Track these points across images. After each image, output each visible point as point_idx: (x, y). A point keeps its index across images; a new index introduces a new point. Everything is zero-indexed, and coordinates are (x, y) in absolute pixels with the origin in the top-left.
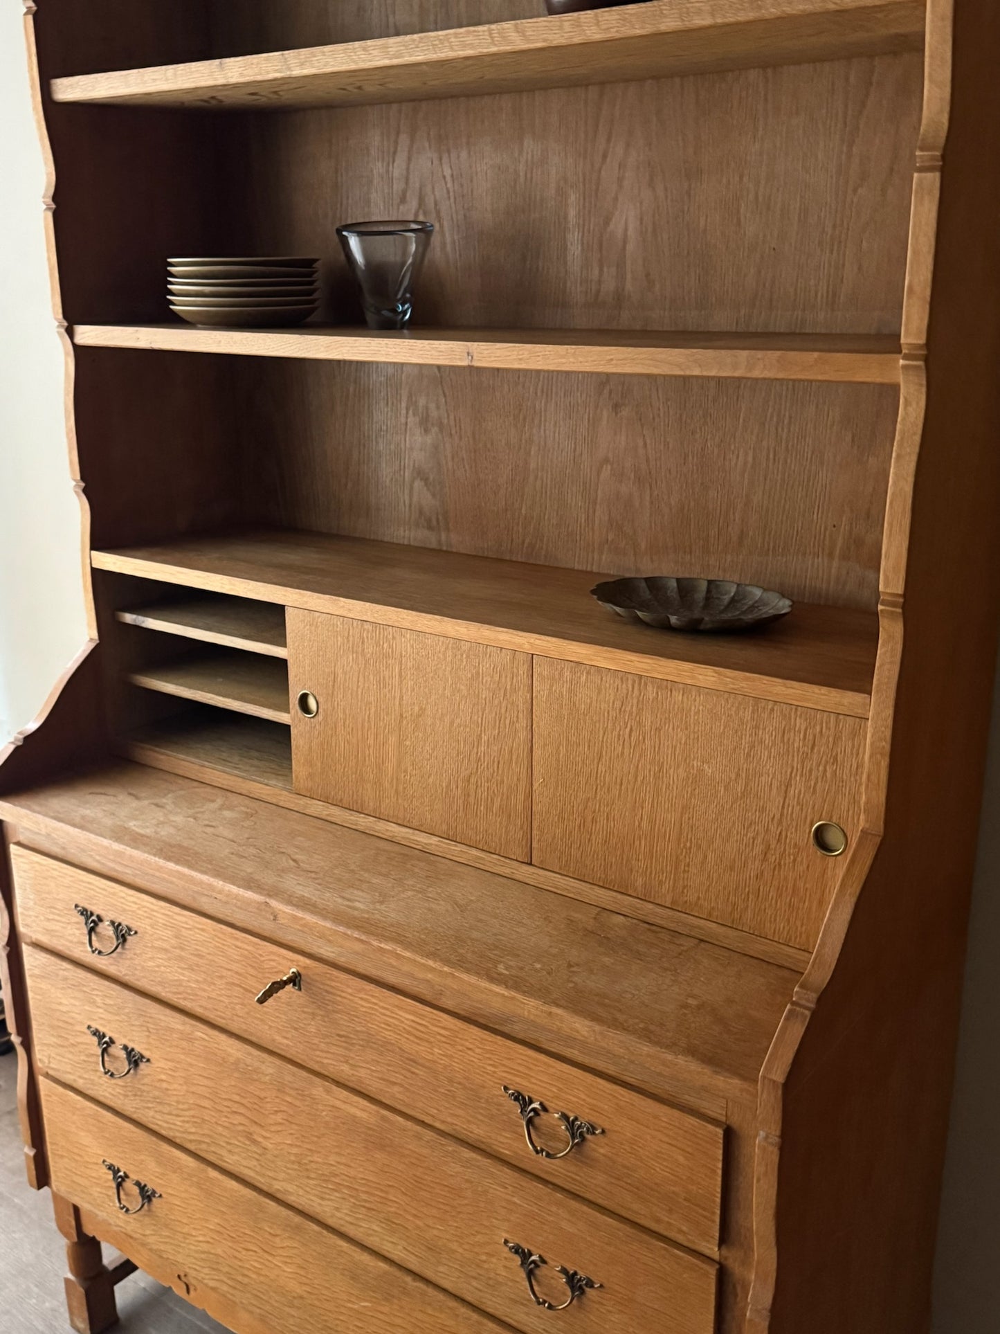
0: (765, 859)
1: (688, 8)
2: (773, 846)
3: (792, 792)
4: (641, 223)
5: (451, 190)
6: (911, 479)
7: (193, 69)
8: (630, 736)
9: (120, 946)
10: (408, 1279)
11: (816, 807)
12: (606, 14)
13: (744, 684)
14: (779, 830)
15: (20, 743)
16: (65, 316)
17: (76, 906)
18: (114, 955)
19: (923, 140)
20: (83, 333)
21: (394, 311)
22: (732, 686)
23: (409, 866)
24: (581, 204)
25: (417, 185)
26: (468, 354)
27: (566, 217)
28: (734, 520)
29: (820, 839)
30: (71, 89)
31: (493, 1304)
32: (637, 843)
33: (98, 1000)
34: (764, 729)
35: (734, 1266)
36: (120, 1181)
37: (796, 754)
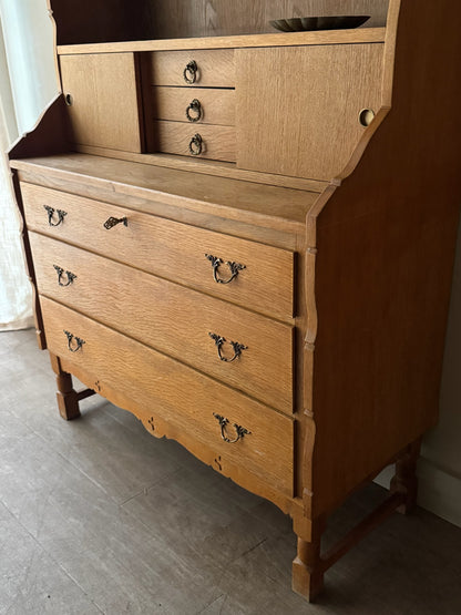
2: (341, 130)
3: (350, 96)
9: (62, 221)
10: (175, 362)
11: (361, 101)
14: (344, 120)
15: (25, 136)
17: (44, 205)
18: (59, 225)
31: (207, 367)
33: (56, 251)
35: (301, 327)
36: (70, 338)
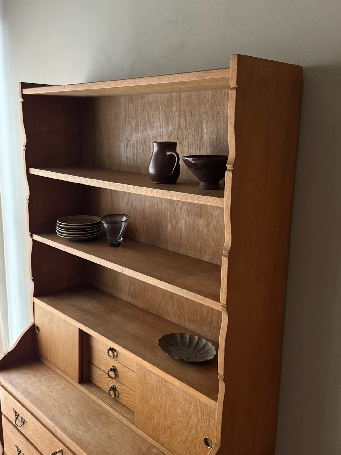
0: (192, 444)
1: (171, 194)
2: (194, 440)
3: (199, 425)
4: (186, 226)
5: (139, 204)
6: (224, 341)
7: (61, 175)
8: (159, 394)
9: (23, 425)
11: (205, 432)
12: (153, 190)
13: (186, 388)
14: (195, 436)
15: (6, 354)
16: (30, 231)
17: (13, 409)
18: (21, 427)
19: (225, 247)
20: (35, 237)
21: (117, 241)
22: (183, 388)
23: (101, 418)
24: (171, 216)
25: (131, 201)
26: (122, 270)
27: (167, 219)
28: (210, 317)
29: (206, 442)
30: (34, 171)
32: (161, 428)
33: (18, 438)
34: (192, 403)
37: (199, 414)
